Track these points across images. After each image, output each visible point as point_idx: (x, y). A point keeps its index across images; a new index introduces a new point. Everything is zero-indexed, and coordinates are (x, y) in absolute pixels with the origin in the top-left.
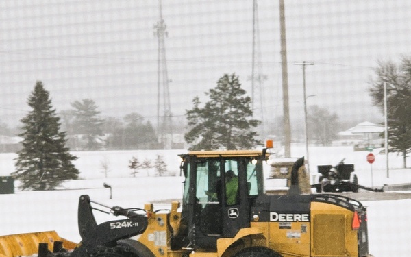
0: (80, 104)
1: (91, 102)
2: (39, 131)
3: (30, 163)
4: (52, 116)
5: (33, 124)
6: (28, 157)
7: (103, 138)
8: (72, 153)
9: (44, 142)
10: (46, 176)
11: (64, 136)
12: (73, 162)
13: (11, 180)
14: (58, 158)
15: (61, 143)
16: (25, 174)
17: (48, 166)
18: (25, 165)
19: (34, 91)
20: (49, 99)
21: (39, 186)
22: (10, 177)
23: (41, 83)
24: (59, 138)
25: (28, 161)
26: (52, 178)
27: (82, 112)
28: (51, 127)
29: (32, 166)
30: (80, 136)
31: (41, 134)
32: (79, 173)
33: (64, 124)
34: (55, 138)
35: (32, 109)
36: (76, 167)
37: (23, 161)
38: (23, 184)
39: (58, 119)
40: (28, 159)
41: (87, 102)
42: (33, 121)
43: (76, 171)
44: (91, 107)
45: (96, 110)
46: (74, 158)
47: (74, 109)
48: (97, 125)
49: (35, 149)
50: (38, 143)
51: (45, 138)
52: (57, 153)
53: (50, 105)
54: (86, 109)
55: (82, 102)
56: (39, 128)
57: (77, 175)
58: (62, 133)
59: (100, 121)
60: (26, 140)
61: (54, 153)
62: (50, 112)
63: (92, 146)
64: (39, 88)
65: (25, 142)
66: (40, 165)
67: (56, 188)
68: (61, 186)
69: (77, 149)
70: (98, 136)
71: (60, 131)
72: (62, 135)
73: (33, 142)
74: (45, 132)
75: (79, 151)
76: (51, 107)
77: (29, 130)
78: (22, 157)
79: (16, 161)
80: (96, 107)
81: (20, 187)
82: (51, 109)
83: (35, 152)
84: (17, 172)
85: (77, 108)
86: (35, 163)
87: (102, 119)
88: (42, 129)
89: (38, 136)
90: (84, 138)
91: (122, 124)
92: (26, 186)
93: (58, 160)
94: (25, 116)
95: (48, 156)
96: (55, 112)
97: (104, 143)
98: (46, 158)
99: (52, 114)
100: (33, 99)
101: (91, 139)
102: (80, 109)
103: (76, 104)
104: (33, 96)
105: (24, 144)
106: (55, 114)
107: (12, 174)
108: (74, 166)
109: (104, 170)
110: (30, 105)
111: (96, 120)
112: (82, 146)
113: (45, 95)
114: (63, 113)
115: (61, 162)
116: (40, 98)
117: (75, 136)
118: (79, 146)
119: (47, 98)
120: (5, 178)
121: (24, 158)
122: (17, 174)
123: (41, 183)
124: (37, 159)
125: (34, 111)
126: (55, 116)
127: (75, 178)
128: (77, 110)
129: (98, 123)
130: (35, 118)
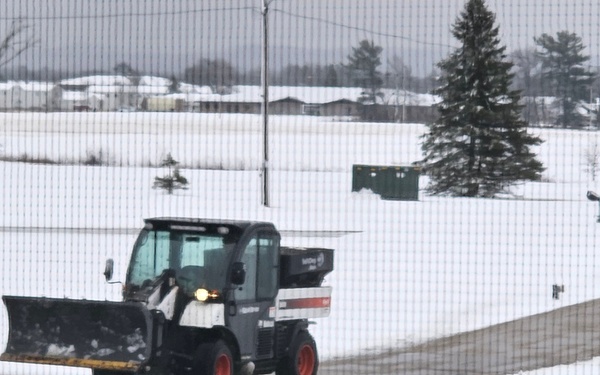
0: (551, 40)
1: (574, 38)
2: (470, 88)
3: (451, 146)
4: (498, 58)
5: (460, 72)
6: (447, 134)
7: (592, 107)
8: (531, 131)
9: (479, 108)
10: (479, 173)
11: (518, 98)
12: (533, 149)
13: (413, 173)
14: (503, 139)
15: (513, 112)
16: (439, 164)
17: (485, 152)
18: (441, 147)
19: (465, 11)
20: (494, 27)
21: (465, 190)
22: (411, 170)
24: (509, 101)
25: (446, 141)
26: (491, 175)
27: (555, 54)
28: (494, 81)
29: (455, 151)
30: (549, 100)
31: (473, 93)
32: (541, 170)
33: (522, 76)
34: (502, 101)
35: (460, 44)
36: (537, 159)
37: (437, 141)
38: (434, 183)
39: (509, 66)
40: (447, 137)
41: (565, 38)
42: (460, 66)
43: (537, 166)
44: (574, 46)
45: (584, 53)
46: (536, 141)
47: (540, 49)
48: (582, 81)
49: (461, 119)
50: (468, 108)
51: (481, 100)
52: (503, 130)
53: (494, 39)
54: (564, 49)
55: (556, 38)
56: (472, 80)
57: (539, 173)
58: (513, 93)
59: (588, 74)
60: (445, 101)
61: (498, 129)
62: (494, 52)
63: (571, 121)
64: (476, 6)
65: (445, 106)
66: (468, 150)
67: (497, 195)
68: (507, 192)
69: (542, 125)
70: (583, 103)
71: (512, 88)
72: (515, 96)
73: (458, 106)
74: (481, 88)
76: (497, 42)
77: (451, 83)
78: (435, 132)
79: (425, 140)
80: (581, 47)
81: (429, 190)
82: (499, 46)
83: (462, 125)
84: (426, 160)
85: (545, 46)
86: (461, 145)
87: (591, 71)
88: (476, 83)
89: (468, 96)
90: (556, 104)
92: (441, 188)
93: (503, 143)
94: (446, 57)
95: (486, 133)
96: (505, 52)
97: (593, 117)
98: (482, 137)
99: (499, 55)
100: (463, 26)
101: (568, 107)
102: (551, 49)
103: (545, 41)
104: (462, 20)
105: (441, 110)
106: (504, 56)
107: (415, 163)
108: (534, 155)
109: (590, 168)
110: (458, 36)
111: (580, 72)
113: (487, 20)
114: (518, 55)
115: (508, 146)
116: (477, 25)
117: (538, 99)
118: (544, 119)
119: (490, 26)
120: (401, 170)
121: (439, 135)
122: (424, 165)
123: (468, 185)
124: (465, 139)
125: (463, 48)
126: (505, 60)
127: (534, 178)
128: (545, 51)
129: (585, 77)
130: (464, 62)
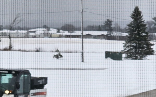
3: (131, 46)
5: (133, 27)
6: (130, 43)
8: (152, 42)
9: (138, 36)
10: (138, 53)
12: (152, 47)
13: (121, 53)
14: (144, 44)
15: (146, 37)
16: (128, 51)
17: (139, 48)
18: (128, 46)
19: (134, 11)
20: (142, 15)
21: (135, 58)
23: (138, 7)
24: (146, 34)
25: (129, 45)
26: (141, 54)
28: (142, 29)
29: (132, 47)
31: (136, 32)
32: (154, 52)
33: (149, 28)
34: (144, 34)
36: (154, 49)
37: (127, 45)
38: (127, 56)
39: (145, 25)
40: (130, 44)
42: (133, 25)
46: (153, 45)
47: (154, 21)
49: (133, 39)
50: (135, 36)
51: (138, 34)
52: (144, 42)
53: (142, 18)
56: (136, 29)
57: (153, 53)
58: (147, 32)
60: (129, 35)
61: (143, 42)
62: (142, 22)
64: (137, 10)
65: (129, 36)
66: (135, 47)
67: (143, 59)
68: (145, 58)
69: (154, 40)
72: (147, 33)
73: (132, 36)
74: (139, 31)
76: (142, 19)
77: (130, 30)
78: (127, 43)
79: (124, 45)
81: (125, 58)
82: (143, 20)
83: (133, 41)
84: (124, 50)
86: (133, 46)
88: (137, 30)
89: (135, 33)
92: (128, 57)
93: (144, 45)
95: (140, 43)
98: (139, 44)
99: (143, 22)
100: (133, 15)
103: (155, 18)
104: (133, 13)
106: (144, 23)
107: (121, 51)
108: (152, 49)
113: (139, 13)
114: (148, 22)
115: (146, 46)
116: (137, 14)
117: (153, 34)
119: (141, 15)
120: (118, 52)
121: (128, 43)
123: (135, 56)
124: (134, 44)
125: (133, 21)
127: (153, 54)
128: (155, 21)
130: (134, 24)
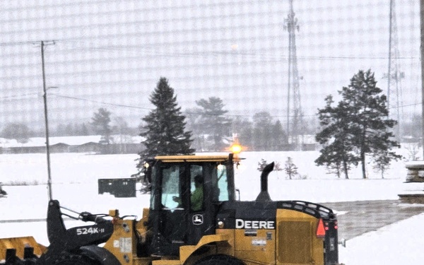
0: (205, 102)
1: (219, 100)
2: (162, 131)
4: (177, 114)
5: (156, 123)
7: (230, 138)
9: (168, 143)
11: (190, 136)
13: (132, 182)
15: (186, 144)
19: (157, 88)
20: (174, 96)
22: (131, 179)
23: (165, 79)
24: (184, 138)
27: (208, 110)
28: (175, 127)
30: (206, 136)
31: (164, 134)
33: (190, 123)
34: (180, 138)
35: (155, 107)
38: (144, 187)
39: (183, 118)
41: (215, 101)
42: (156, 119)
44: (218, 106)
45: (223, 109)
47: (201, 108)
48: (224, 125)
49: (158, 149)
50: (162, 143)
51: (169, 138)
53: (174, 103)
54: (213, 108)
55: (208, 101)
56: (163, 127)
58: (187, 133)
59: (227, 120)
60: (148, 140)
62: (174, 111)
63: (219, 147)
64: (163, 84)
65: (148, 143)
69: (203, 150)
70: (225, 137)
71: (185, 130)
72: (188, 135)
73: (156, 142)
74: (170, 131)
75: (205, 152)
76: (176, 105)
77: (151, 129)
78: (143, 158)
79: (138, 162)
80: (223, 105)
81: (141, 190)
82: (176, 107)
83: (159, 153)
84: (139, 174)
85: (203, 106)
87: (229, 118)
88: (165, 129)
89: (162, 136)
90: (210, 138)
91: (250, 123)
92: (148, 190)
94: (148, 115)
96: (181, 111)
99: (177, 112)
100: (156, 96)
101: (218, 139)
102: (206, 108)
103: (202, 103)
104: (156, 93)
105: (146, 144)
106: (180, 113)
107: (132, 176)
110: (155, 103)
111: (224, 119)
112: (209, 147)
113: (170, 92)
114: (188, 112)
116: (164, 94)
117: (201, 136)
118: (204, 147)
119: (172, 96)
120: (126, 180)
122: (138, 176)
125: (157, 109)
126: (180, 115)
129: (226, 122)
130: (158, 117)
